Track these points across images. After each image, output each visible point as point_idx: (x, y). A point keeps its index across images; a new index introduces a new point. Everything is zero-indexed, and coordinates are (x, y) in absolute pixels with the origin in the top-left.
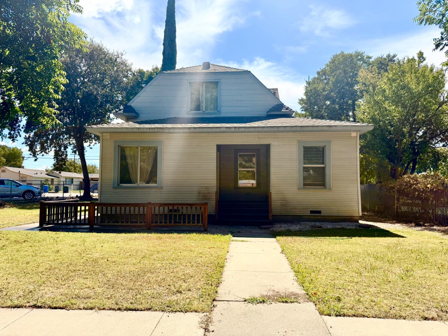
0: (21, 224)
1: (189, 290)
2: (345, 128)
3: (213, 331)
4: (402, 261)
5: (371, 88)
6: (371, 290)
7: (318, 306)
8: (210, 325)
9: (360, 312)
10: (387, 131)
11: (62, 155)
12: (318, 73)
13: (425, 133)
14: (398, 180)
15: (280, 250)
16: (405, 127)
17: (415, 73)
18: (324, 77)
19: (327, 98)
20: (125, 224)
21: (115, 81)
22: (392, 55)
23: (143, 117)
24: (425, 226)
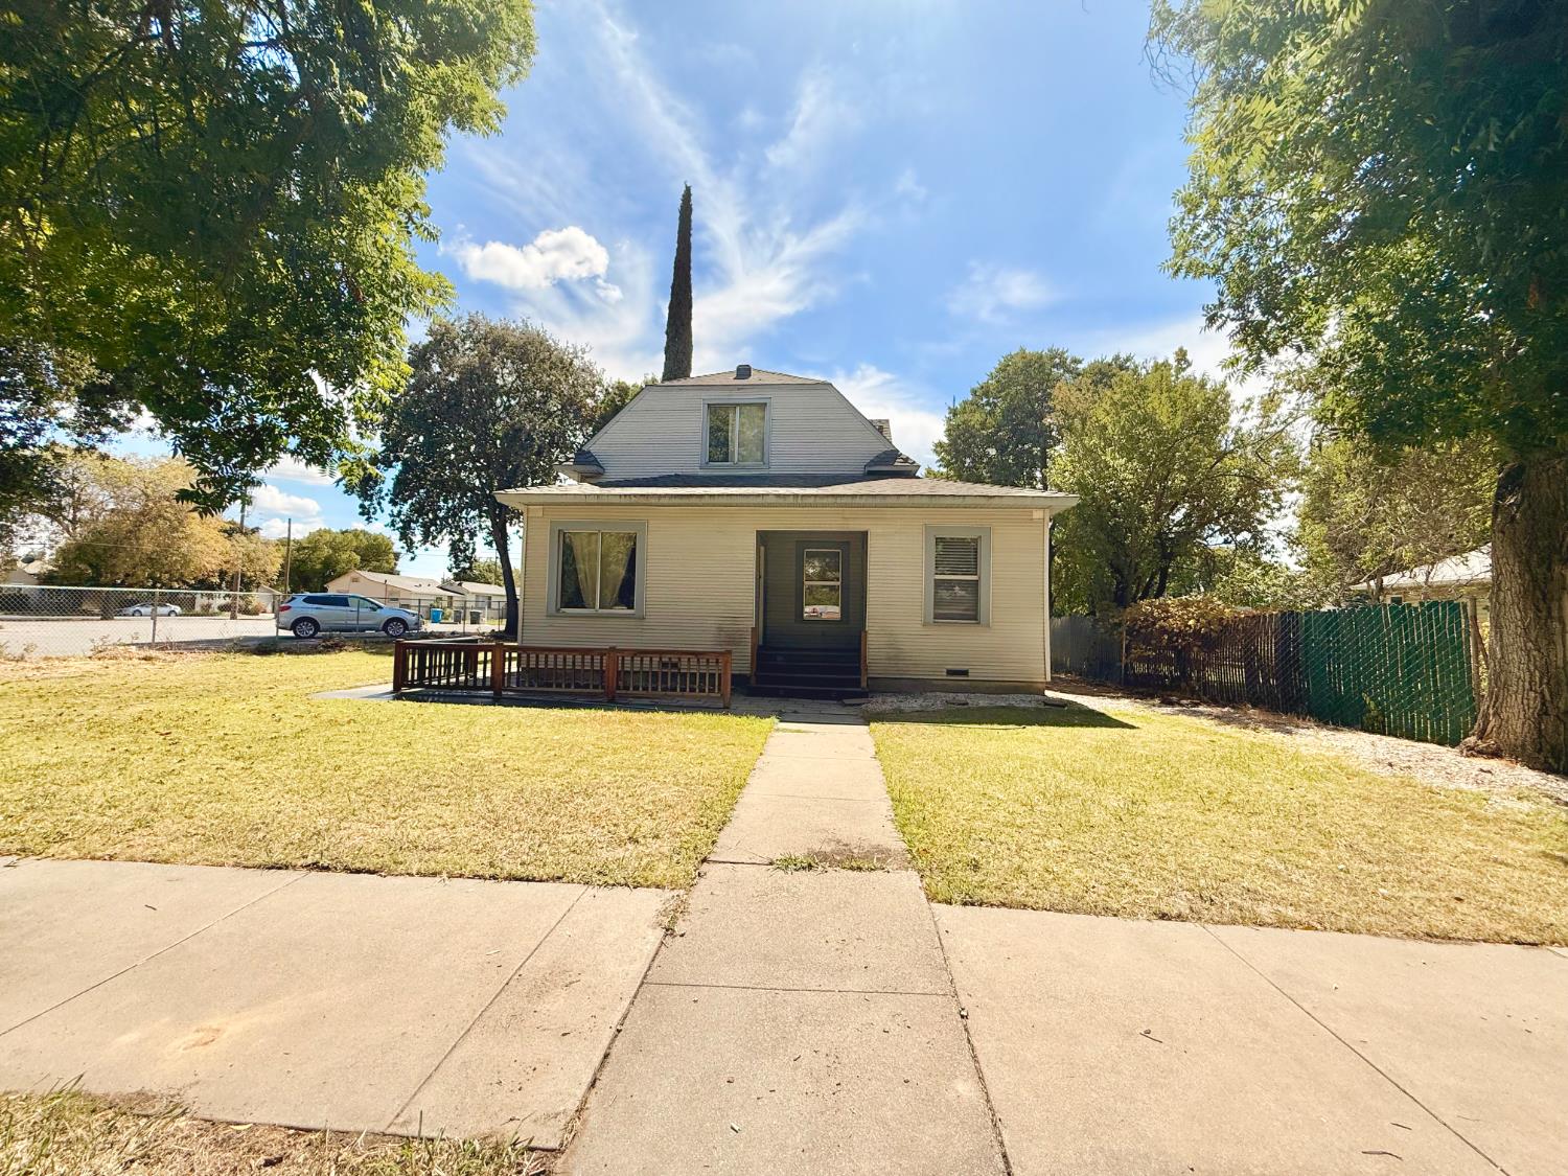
0: (359, 684)
1: (657, 837)
2: (1020, 502)
3: (682, 935)
4: (1125, 779)
5: (1077, 423)
6: (1048, 844)
7: (927, 880)
8: (680, 921)
9: (1018, 895)
10: (1108, 510)
11: (465, 550)
12: (974, 392)
13: (1187, 516)
14: (1128, 610)
15: (873, 750)
16: (1146, 503)
17: (1169, 391)
18: (985, 400)
19: (991, 441)
20: (563, 690)
21: (571, 405)
22: (1123, 356)
23: (612, 474)
24: (1182, 705)
